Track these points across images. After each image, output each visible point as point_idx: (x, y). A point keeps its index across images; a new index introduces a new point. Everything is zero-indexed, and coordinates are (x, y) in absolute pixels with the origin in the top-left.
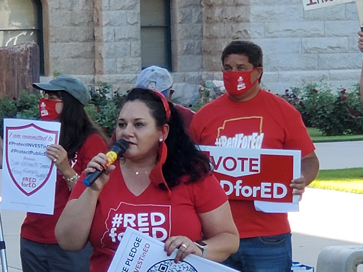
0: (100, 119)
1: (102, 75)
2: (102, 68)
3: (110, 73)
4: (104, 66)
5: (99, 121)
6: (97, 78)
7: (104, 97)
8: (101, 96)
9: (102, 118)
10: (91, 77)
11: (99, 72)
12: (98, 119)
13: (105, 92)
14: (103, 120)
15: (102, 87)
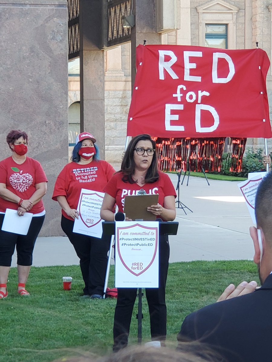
0: (260, 165)
1: (257, 145)
2: (257, 141)
3: (260, 144)
4: (258, 141)
5: (260, 166)
6: (254, 146)
7: (260, 155)
8: (258, 154)
9: (261, 164)
10: (252, 146)
11: (256, 143)
12: (259, 165)
13: (260, 153)
14: (262, 165)
15: (259, 150)
